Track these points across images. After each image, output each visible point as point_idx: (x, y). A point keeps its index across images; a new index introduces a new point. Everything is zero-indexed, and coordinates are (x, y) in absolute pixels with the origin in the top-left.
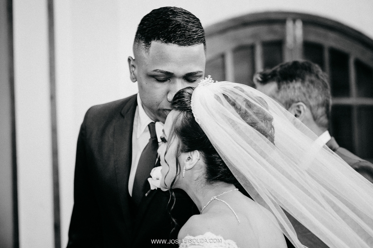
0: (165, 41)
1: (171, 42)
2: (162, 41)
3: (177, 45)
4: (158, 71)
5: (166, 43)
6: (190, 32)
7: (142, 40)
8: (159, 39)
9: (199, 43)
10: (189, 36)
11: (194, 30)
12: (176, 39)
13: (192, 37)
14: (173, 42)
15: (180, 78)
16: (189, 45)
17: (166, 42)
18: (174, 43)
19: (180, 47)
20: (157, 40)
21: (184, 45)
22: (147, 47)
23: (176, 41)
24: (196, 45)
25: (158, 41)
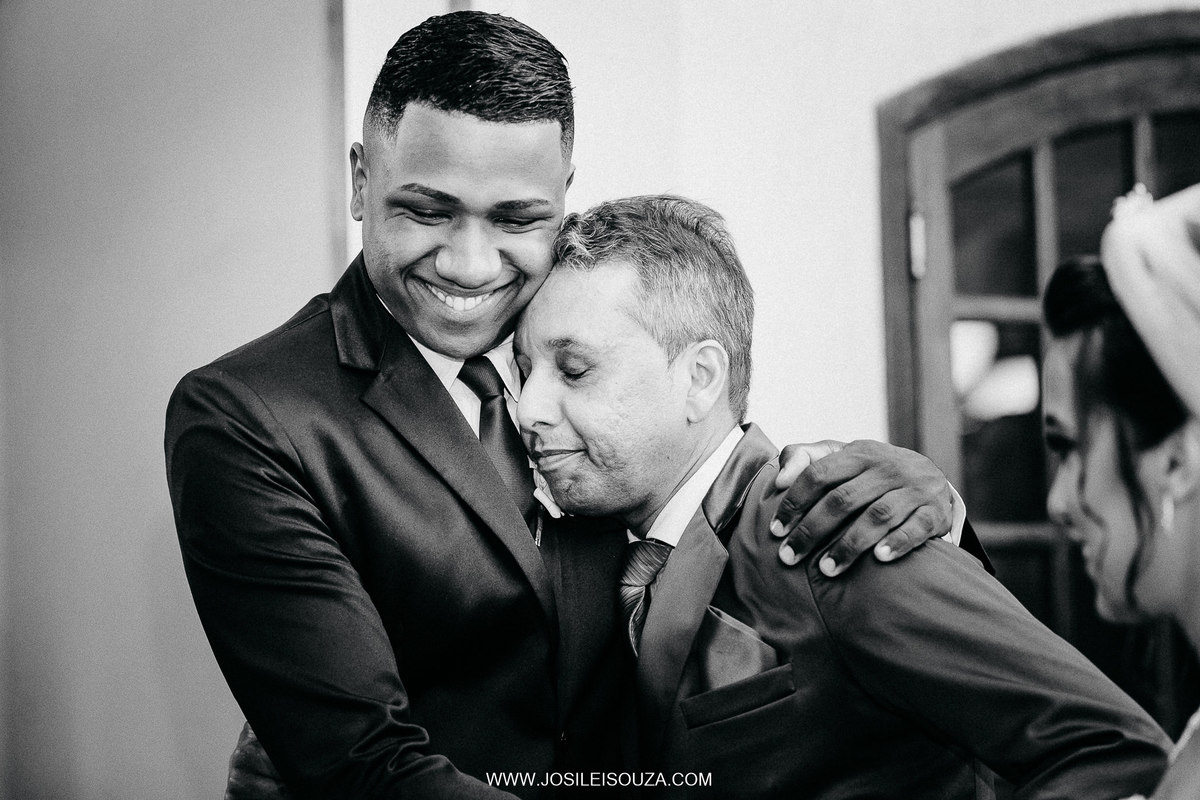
0: (441, 102)
1: (459, 109)
2: (434, 102)
3: (474, 116)
4: (416, 188)
5: (443, 109)
6: (517, 84)
7: (385, 98)
8: (426, 97)
9: (543, 117)
10: (511, 95)
11: (530, 80)
12: (475, 100)
13: (522, 98)
14: (465, 107)
15: (478, 214)
16: (510, 120)
17: (445, 108)
18: (466, 111)
19: (483, 122)
20: (422, 99)
21: (496, 118)
22: (393, 120)
23: (471, 107)
24: (532, 122)
25: (423, 102)
